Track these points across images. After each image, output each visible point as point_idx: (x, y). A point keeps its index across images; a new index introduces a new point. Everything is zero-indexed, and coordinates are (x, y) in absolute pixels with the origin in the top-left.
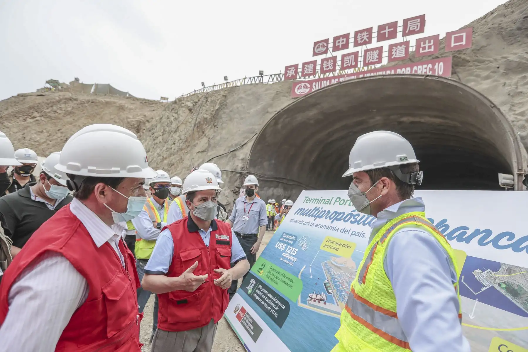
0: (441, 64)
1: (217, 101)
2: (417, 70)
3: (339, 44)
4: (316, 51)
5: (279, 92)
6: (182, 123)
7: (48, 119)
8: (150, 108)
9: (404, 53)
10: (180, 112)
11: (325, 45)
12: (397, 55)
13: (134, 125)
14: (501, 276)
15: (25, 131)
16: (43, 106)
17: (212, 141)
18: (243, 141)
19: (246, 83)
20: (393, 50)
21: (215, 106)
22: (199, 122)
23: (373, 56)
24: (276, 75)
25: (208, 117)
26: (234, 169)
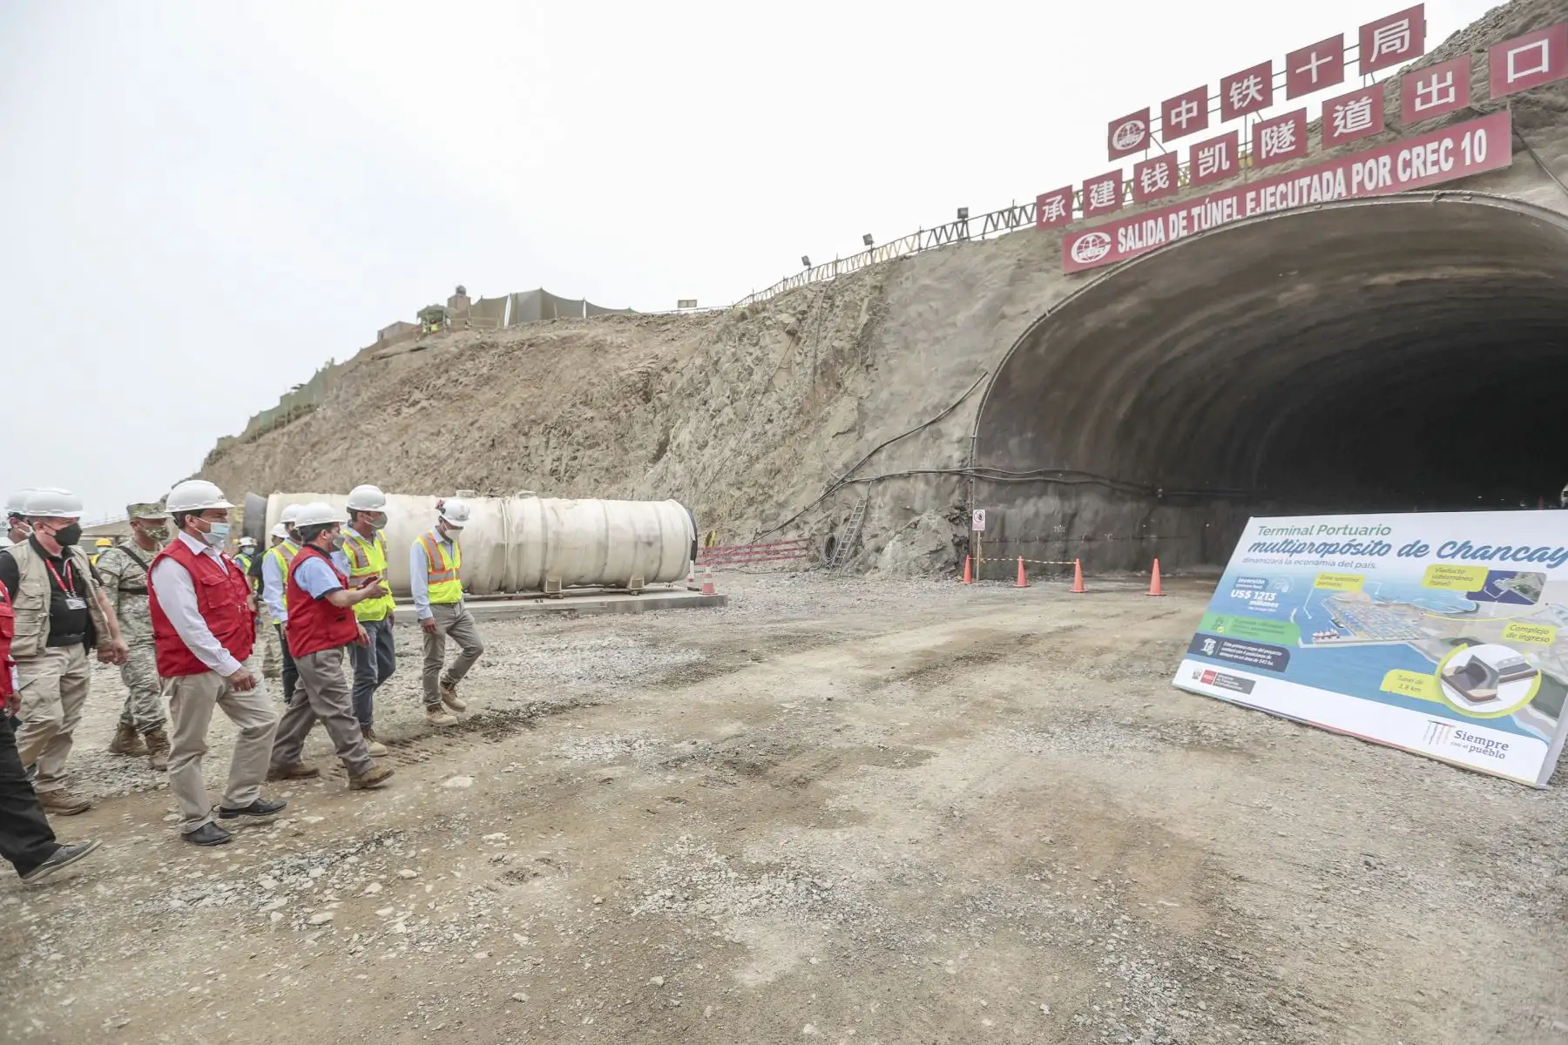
0: (1481, 133)
1: (859, 303)
2: (1411, 159)
3: (1179, 119)
4: (1118, 146)
5: (1025, 260)
6: (780, 368)
7: (444, 402)
8: (663, 335)
9: (1368, 117)
10: (766, 341)
11: (1141, 125)
12: (1349, 125)
13: (635, 384)
14: (1517, 581)
15: (404, 438)
16: (428, 373)
17: (869, 405)
18: (953, 396)
19: (923, 246)
20: (1335, 115)
21: (859, 316)
22: (825, 362)
23: (1278, 137)
24: (1002, 213)
25: (846, 345)
26: (942, 465)
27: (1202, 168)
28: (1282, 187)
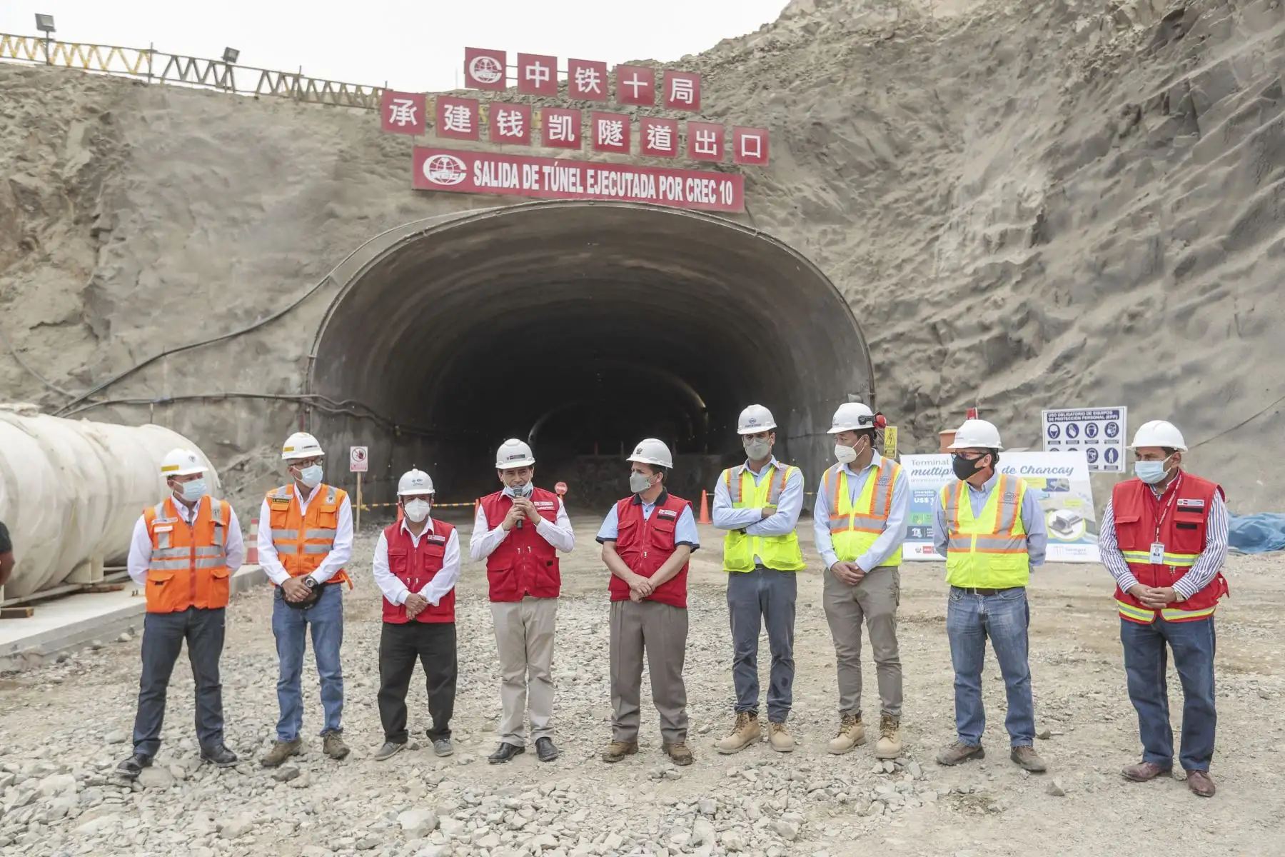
0: (730, 185)
2: (693, 186)
3: (533, 76)
4: (474, 76)
9: (669, 143)
11: (498, 65)
12: (657, 144)
14: (1058, 483)
18: (273, 301)
19: (157, 73)
20: (649, 131)
23: (611, 131)
25: (41, 185)
26: (276, 389)
27: (552, 131)
28: (613, 174)
